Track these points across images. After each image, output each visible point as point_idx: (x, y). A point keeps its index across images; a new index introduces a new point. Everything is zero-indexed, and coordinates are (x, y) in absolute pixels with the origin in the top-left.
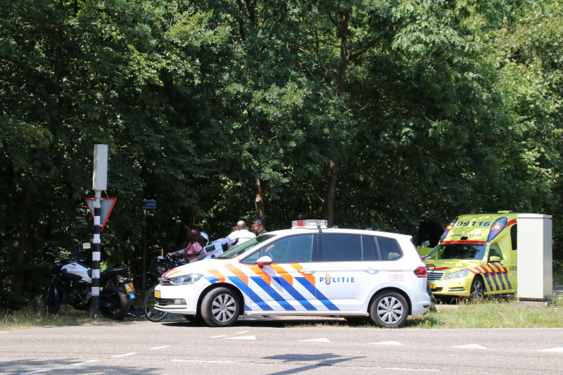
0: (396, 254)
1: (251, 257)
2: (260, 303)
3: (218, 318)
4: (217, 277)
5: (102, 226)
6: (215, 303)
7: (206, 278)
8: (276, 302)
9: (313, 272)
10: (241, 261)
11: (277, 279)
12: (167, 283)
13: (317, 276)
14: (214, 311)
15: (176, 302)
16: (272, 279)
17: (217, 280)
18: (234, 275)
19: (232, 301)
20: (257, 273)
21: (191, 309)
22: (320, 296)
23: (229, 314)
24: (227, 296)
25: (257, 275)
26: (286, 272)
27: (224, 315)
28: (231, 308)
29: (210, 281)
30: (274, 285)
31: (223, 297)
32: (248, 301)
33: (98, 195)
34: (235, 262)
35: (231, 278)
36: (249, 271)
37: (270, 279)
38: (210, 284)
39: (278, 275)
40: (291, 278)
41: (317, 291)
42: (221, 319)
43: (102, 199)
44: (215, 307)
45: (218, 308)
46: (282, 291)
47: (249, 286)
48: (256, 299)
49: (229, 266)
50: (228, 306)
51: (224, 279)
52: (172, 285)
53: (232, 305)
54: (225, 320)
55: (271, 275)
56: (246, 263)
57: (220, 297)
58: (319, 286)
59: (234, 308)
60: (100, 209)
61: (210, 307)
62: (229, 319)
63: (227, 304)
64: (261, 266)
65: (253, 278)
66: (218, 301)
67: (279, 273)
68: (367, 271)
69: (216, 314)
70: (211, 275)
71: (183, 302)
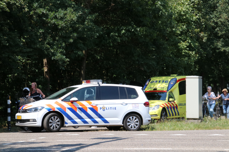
0: (135, 96)
1: (67, 98)
2: (72, 120)
3: (52, 128)
4: (51, 108)
6: (50, 121)
7: (46, 108)
8: (79, 120)
9: (97, 105)
10: (62, 100)
11: (79, 108)
12: (25, 111)
13: (99, 107)
14: (50, 125)
15: (30, 121)
17: (51, 109)
18: (59, 107)
19: (58, 119)
20: (70, 106)
21: (39, 124)
22: (100, 117)
23: (57, 126)
24: (56, 117)
25: (70, 107)
26: (84, 105)
27: (55, 127)
28: (58, 123)
29: (48, 110)
30: (78, 112)
31: (54, 118)
32: (66, 119)
34: (59, 100)
35: (58, 109)
36: (66, 105)
37: (76, 109)
38: (48, 111)
39: (80, 107)
40: (86, 108)
41: (99, 114)
42: (53, 128)
44: (51, 123)
45: (52, 123)
46: (82, 113)
47: (67, 112)
49: (56, 103)
50: (57, 122)
51: (55, 109)
52: (28, 112)
53: (58, 121)
54: (55, 129)
55: (77, 107)
56: (64, 101)
57: (53, 118)
58: (100, 112)
59: (59, 123)
61: (48, 122)
62: (57, 129)
63: (56, 121)
64: (72, 102)
65: (69, 108)
66: (52, 119)
67: (80, 105)
68: (122, 104)
69: (51, 126)
70: (48, 107)
71: (34, 120)
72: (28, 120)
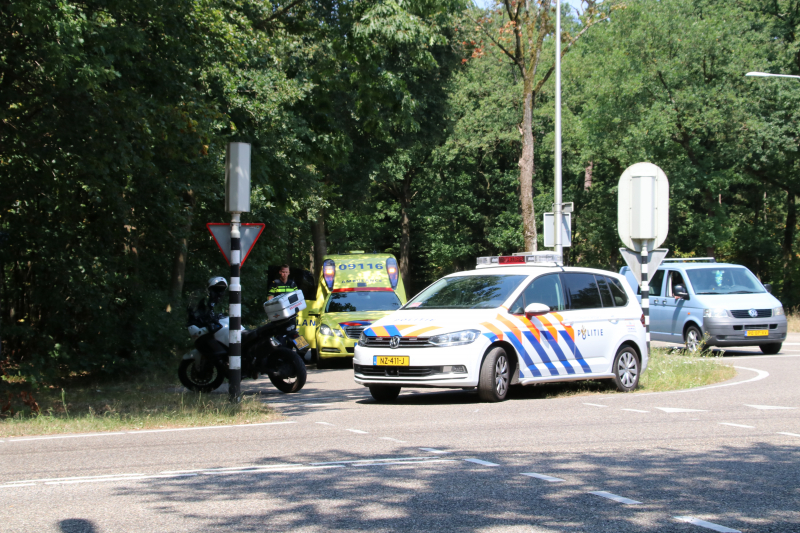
1: (516, 306)
2: (531, 366)
3: (498, 389)
4: (496, 333)
6: (497, 369)
7: (486, 335)
8: (544, 364)
9: (572, 323)
10: (509, 312)
11: (544, 333)
12: (419, 342)
13: (576, 328)
14: (496, 380)
15: (445, 369)
17: (496, 337)
18: (509, 330)
20: (528, 327)
21: (471, 379)
22: (579, 357)
23: (504, 383)
24: (503, 358)
25: (528, 330)
26: (550, 325)
27: (501, 386)
28: (505, 375)
29: (491, 339)
30: (543, 342)
31: (501, 360)
32: (521, 361)
33: (236, 219)
34: (503, 311)
35: (508, 335)
36: (521, 324)
37: (539, 335)
38: (490, 343)
39: (545, 329)
40: (555, 331)
41: (577, 349)
42: (500, 390)
45: (498, 375)
46: (549, 349)
47: (523, 344)
48: (529, 363)
49: (499, 317)
50: (504, 372)
51: (502, 335)
52: (433, 346)
54: (502, 392)
55: (540, 329)
56: (514, 314)
57: (499, 360)
58: (578, 341)
59: (507, 375)
60: (238, 238)
62: (504, 391)
63: (503, 370)
64: (530, 316)
65: (526, 334)
67: (545, 325)
68: (610, 320)
69: (497, 385)
70: (488, 331)
71: (460, 368)
72: (438, 369)
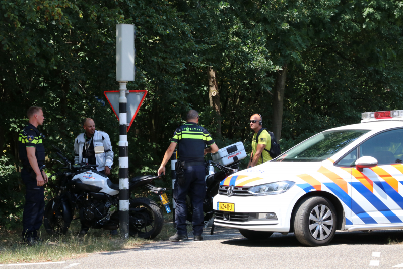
1: (344, 159)
2: (362, 215)
3: (315, 235)
4: (312, 184)
5: (129, 125)
6: (311, 217)
7: (299, 185)
8: (379, 212)
10: (336, 164)
11: (380, 184)
12: (243, 192)
14: (311, 227)
15: (260, 216)
16: (374, 184)
17: (312, 187)
18: (331, 181)
19: (329, 213)
20: (357, 178)
21: (282, 225)
23: (326, 229)
24: (323, 207)
25: (357, 181)
26: (390, 176)
27: (321, 232)
28: (328, 222)
29: (305, 190)
30: (377, 192)
31: (320, 208)
32: (348, 212)
33: (123, 87)
34: (328, 163)
35: (328, 185)
36: (348, 176)
37: (372, 185)
38: (304, 193)
39: (381, 180)
40: (396, 182)
42: (319, 236)
43: (128, 92)
44: (312, 222)
45: (315, 222)
46: (386, 198)
47: (349, 194)
48: (357, 210)
49: (322, 169)
50: (325, 220)
51: (320, 186)
52: (252, 195)
53: (329, 218)
54: (322, 237)
55: (373, 180)
56: (341, 166)
57: (316, 208)
59: (330, 222)
60: (126, 103)
61: (307, 221)
62: (326, 236)
63: (324, 218)
64: (361, 168)
65: (354, 185)
66: (314, 213)
67: (381, 176)
69: (313, 231)
70: (303, 182)
71: (271, 216)
72: (254, 216)
